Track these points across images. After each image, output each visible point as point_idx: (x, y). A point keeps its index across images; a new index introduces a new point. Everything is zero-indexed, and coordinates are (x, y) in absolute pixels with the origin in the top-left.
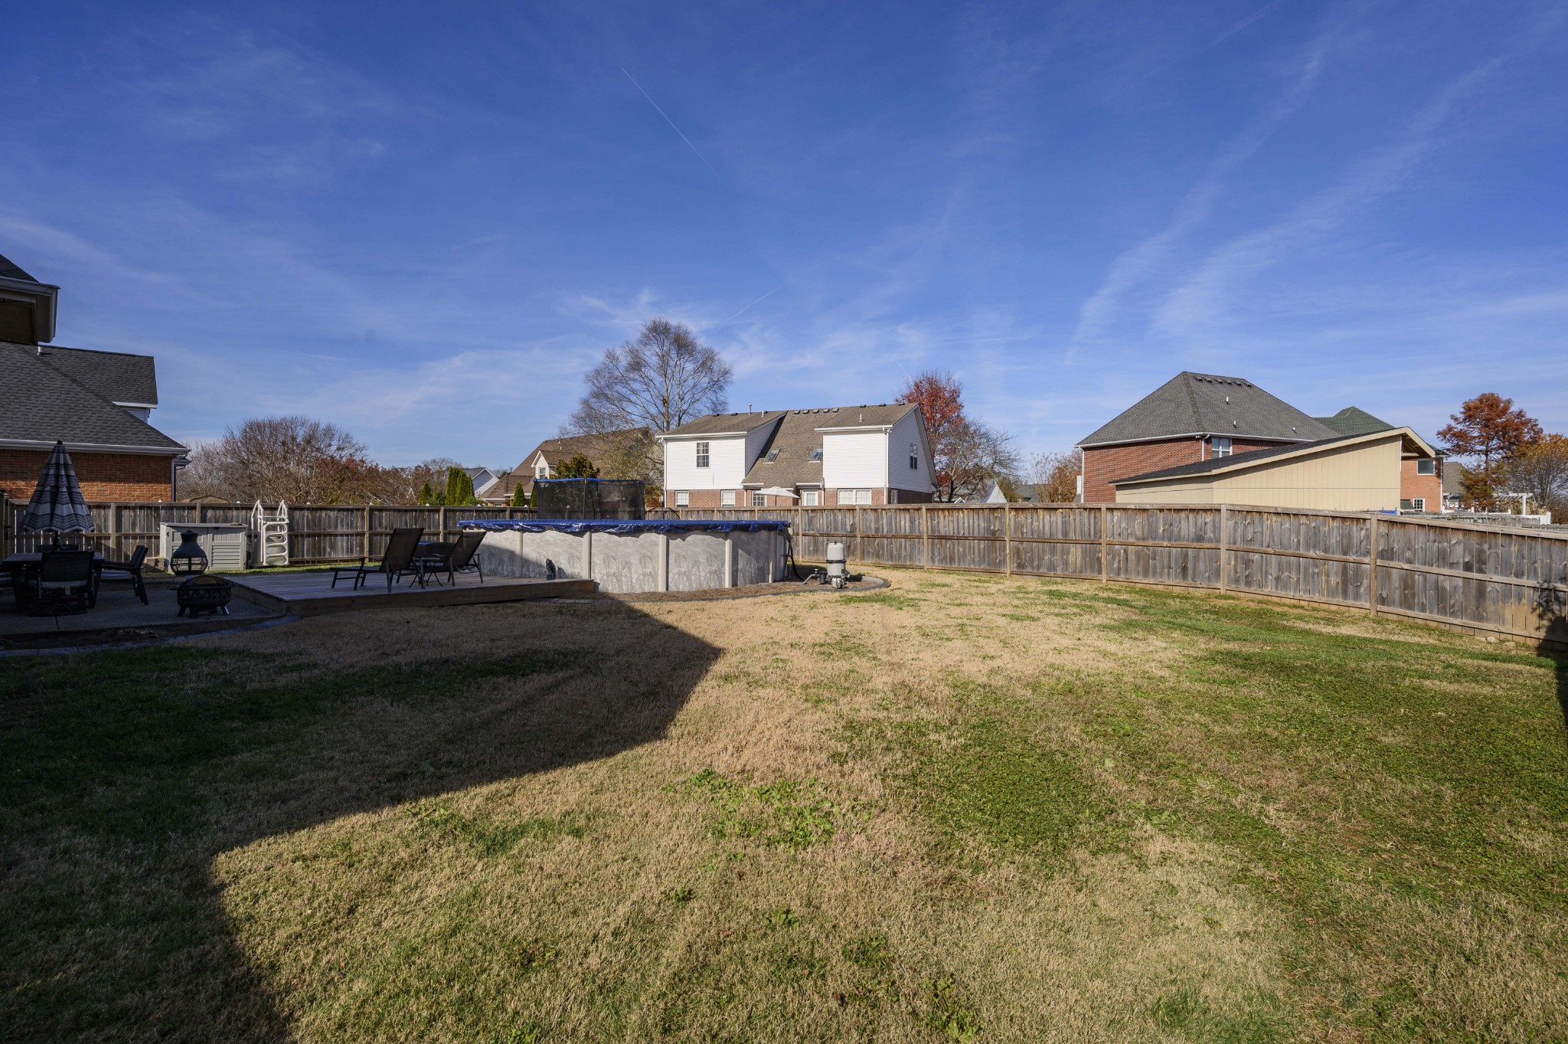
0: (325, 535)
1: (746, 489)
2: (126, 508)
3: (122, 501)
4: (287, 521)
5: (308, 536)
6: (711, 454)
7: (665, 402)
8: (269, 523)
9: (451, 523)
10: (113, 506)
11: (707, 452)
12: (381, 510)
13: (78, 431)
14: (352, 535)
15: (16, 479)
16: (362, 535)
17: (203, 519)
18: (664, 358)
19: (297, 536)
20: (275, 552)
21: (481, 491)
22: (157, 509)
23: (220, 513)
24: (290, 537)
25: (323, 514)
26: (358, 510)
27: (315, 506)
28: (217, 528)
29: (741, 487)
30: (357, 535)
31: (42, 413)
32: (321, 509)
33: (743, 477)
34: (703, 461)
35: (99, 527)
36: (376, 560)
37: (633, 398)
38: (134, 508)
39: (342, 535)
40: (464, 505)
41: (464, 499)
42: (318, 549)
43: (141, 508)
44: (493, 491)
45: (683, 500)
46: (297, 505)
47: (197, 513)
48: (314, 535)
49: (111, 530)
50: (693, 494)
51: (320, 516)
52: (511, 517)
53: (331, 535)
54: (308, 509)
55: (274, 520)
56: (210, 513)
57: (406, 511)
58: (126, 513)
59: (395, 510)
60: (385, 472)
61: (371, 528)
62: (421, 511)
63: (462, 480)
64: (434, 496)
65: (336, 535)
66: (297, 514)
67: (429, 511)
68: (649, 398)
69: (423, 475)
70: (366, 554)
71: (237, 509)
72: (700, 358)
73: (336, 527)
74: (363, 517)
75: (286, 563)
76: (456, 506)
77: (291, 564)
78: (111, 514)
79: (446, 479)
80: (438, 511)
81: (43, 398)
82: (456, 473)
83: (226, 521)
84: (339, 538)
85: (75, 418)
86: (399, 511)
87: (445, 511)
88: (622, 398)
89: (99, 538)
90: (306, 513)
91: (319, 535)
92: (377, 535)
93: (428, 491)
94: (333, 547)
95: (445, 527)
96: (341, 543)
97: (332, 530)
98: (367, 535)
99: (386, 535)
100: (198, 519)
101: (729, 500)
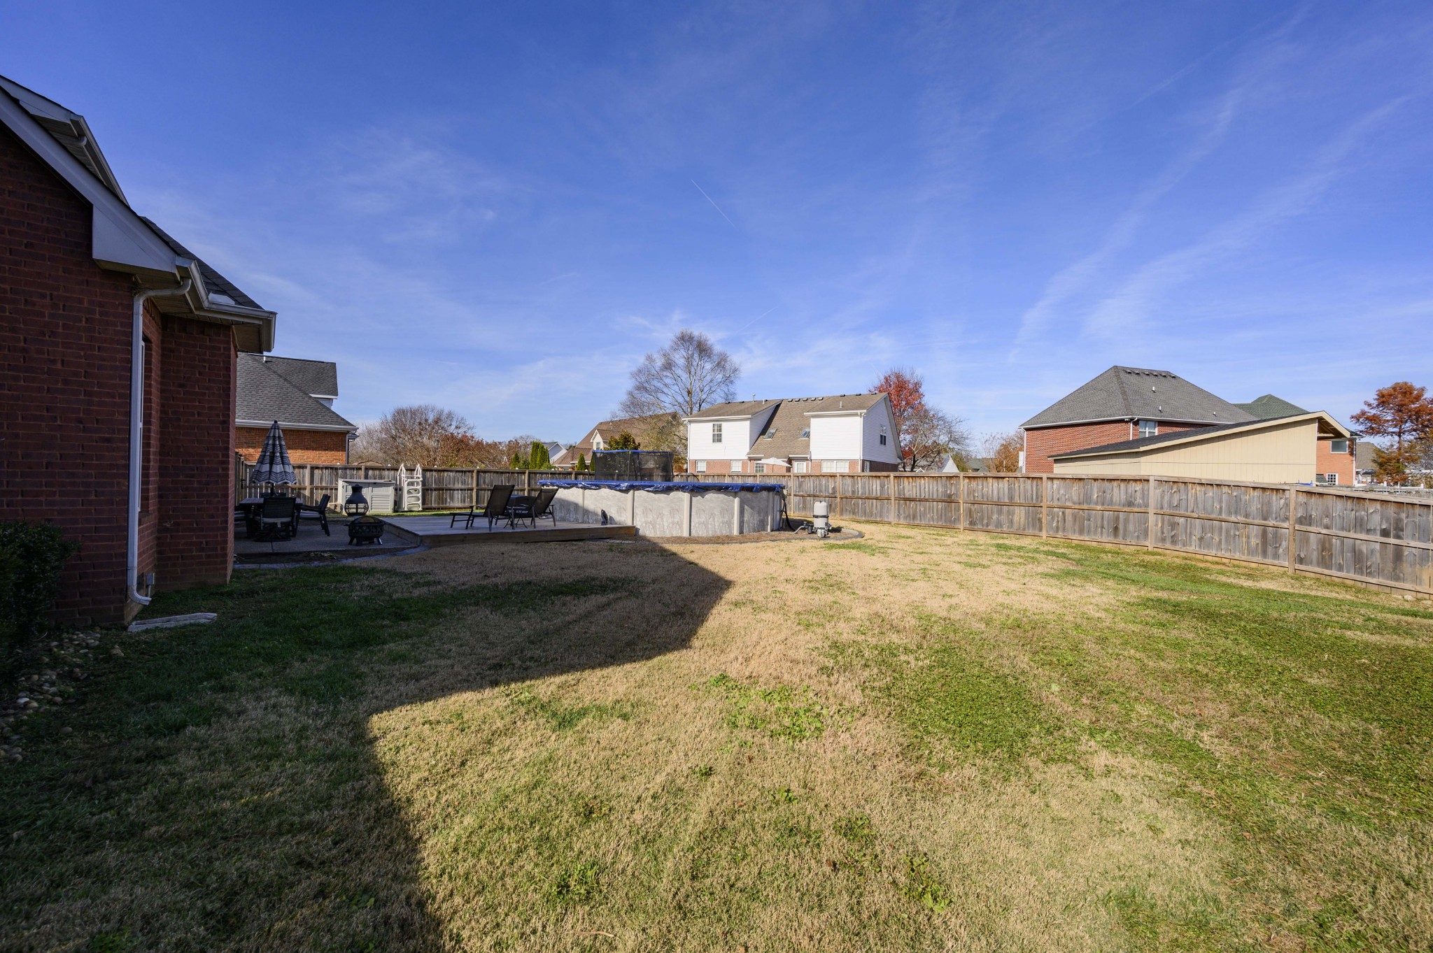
0: (447, 490)
1: (750, 459)
2: (317, 468)
3: (315, 463)
4: (421, 479)
5: (435, 490)
6: (723, 432)
7: (689, 393)
8: (409, 480)
9: (533, 482)
10: (309, 467)
11: (720, 430)
12: (485, 472)
13: (287, 415)
14: (465, 490)
15: (249, 447)
16: (472, 490)
17: (366, 477)
18: (689, 360)
19: (427, 490)
20: (413, 501)
21: (554, 459)
22: (336, 469)
23: (377, 472)
24: (423, 490)
25: (446, 474)
26: (469, 471)
27: (440, 468)
28: (375, 483)
29: (746, 458)
30: (468, 490)
31: (265, 402)
32: (444, 471)
33: (748, 450)
34: (718, 438)
35: (299, 481)
36: (481, 508)
37: (665, 390)
38: (322, 468)
39: (458, 490)
40: (543, 469)
41: (542, 465)
42: (441, 500)
43: (326, 468)
44: (563, 459)
45: (702, 467)
46: (428, 467)
47: (362, 473)
48: (439, 489)
49: (307, 483)
50: (709, 462)
51: (444, 476)
52: (576, 478)
53: (450, 490)
54: (436, 471)
55: (412, 478)
56: (370, 472)
57: (502, 473)
58: (317, 472)
59: (494, 472)
60: (487, 444)
61: (477, 485)
62: (513, 473)
63: (541, 451)
64: (522, 462)
65: (454, 490)
66: (428, 474)
67: (518, 473)
68: (677, 390)
69: (514, 447)
70: (474, 504)
71: (388, 470)
72: (716, 359)
73: (454, 484)
74: (472, 477)
75: (420, 509)
76: (536, 470)
77: (424, 510)
78: (307, 471)
79: (530, 450)
80: (524, 473)
81: (266, 392)
82: (537, 446)
83: (381, 478)
84: (456, 492)
85: (286, 406)
86: (497, 472)
87: (529, 473)
88: (658, 390)
89: (300, 489)
90: (434, 473)
91: (443, 490)
92: (481, 490)
93: (517, 459)
94: (452, 498)
95: (529, 485)
96: (458, 495)
97: (451, 486)
98: (475, 490)
99: (488, 490)
100: (363, 476)
101: (737, 468)
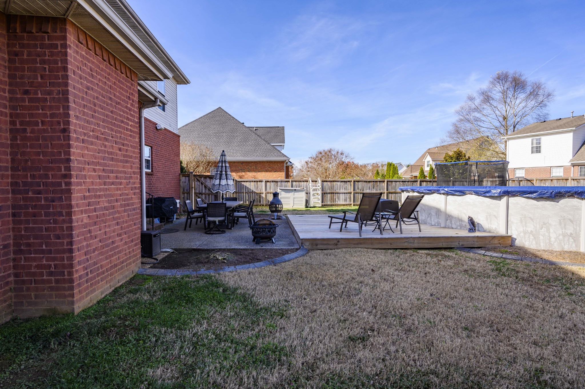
0: (336, 193)
1: (574, 165)
2: (268, 181)
4: (320, 187)
5: (329, 193)
6: (542, 145)
7: (505, 118)
8: (313, 188)
9: (390, 187)
10: (264, 181)
11: (540, 144)
12: (358, 181)
13: (258, 154)
14: (346, 193)
15: (242, 172)
16: (351, 193)
17: (292, 187)
18: (504, 93)
19: (325, 193)
20: (316, 200)
21: (401, 172)
22: (277, 182)
23: (297, 183)
24: (322, 193)
25: (335, 183)
26: (349, 181)
27: (331, 180)
28: (295, 190)
29: (570, 164)
30: (348, 193)
31: (249, 148)
32: (334, 181)
33: (571, 157)
34: (537, 149)
35: (260, 189)
36: (357, 205)
37: (483, 118)
38: (270, 181)
39: (342, 193)
40: (395, 179)
41: (394, 176)
42: (333, 200)
43: (272, 181)
44: (406, 172)
45: (521, 174)
46: (325, 180)
47: (290, 184)
48: (331, 193)
49: (264, 191)
50: (527, 170)
51: (334, 184)
52: (421, 185)
53: (338, 193)
54: (329, 181)
55: (316, 186)
56: (294, 183)
57: (369, 182)
58: (268, 183)
59: (364, 182)
60: (361, 166)
61: (354, 190)
62: (376, 182)
63: (393, 168)
64: (381, 175)
65: (340, 193)
66: (325, 183)
67: (380, 182)
68: (495, 117)
69: (375, 166)
70: (352, 202)
71: (303, 181)
72: (529, 89)
73: (340, 190)
74: (351, 185)
75: (320, 206)
76: (390, 179)
77: (323, 206)
78: (264, 183)
79: (385, 168)
80: (384, 181)
81: (250, 143)
82: (390, 165)
83: (299, 187)
84: (341, 195)
85: (257, 149)
86: (366, 182)
87: (387, 181)
88: (477, 120)
89: (260, 193)
90: (329, 183)
91: (333, 193)
92: (357, 193)
93: (378, 173)
94: (339, 199)
95: (387, 190)
96: (342, 196)
97: (338, 191)
98: (352, 193)
99: (361, 193)
100: (290, 186)
101: (558, 173)
